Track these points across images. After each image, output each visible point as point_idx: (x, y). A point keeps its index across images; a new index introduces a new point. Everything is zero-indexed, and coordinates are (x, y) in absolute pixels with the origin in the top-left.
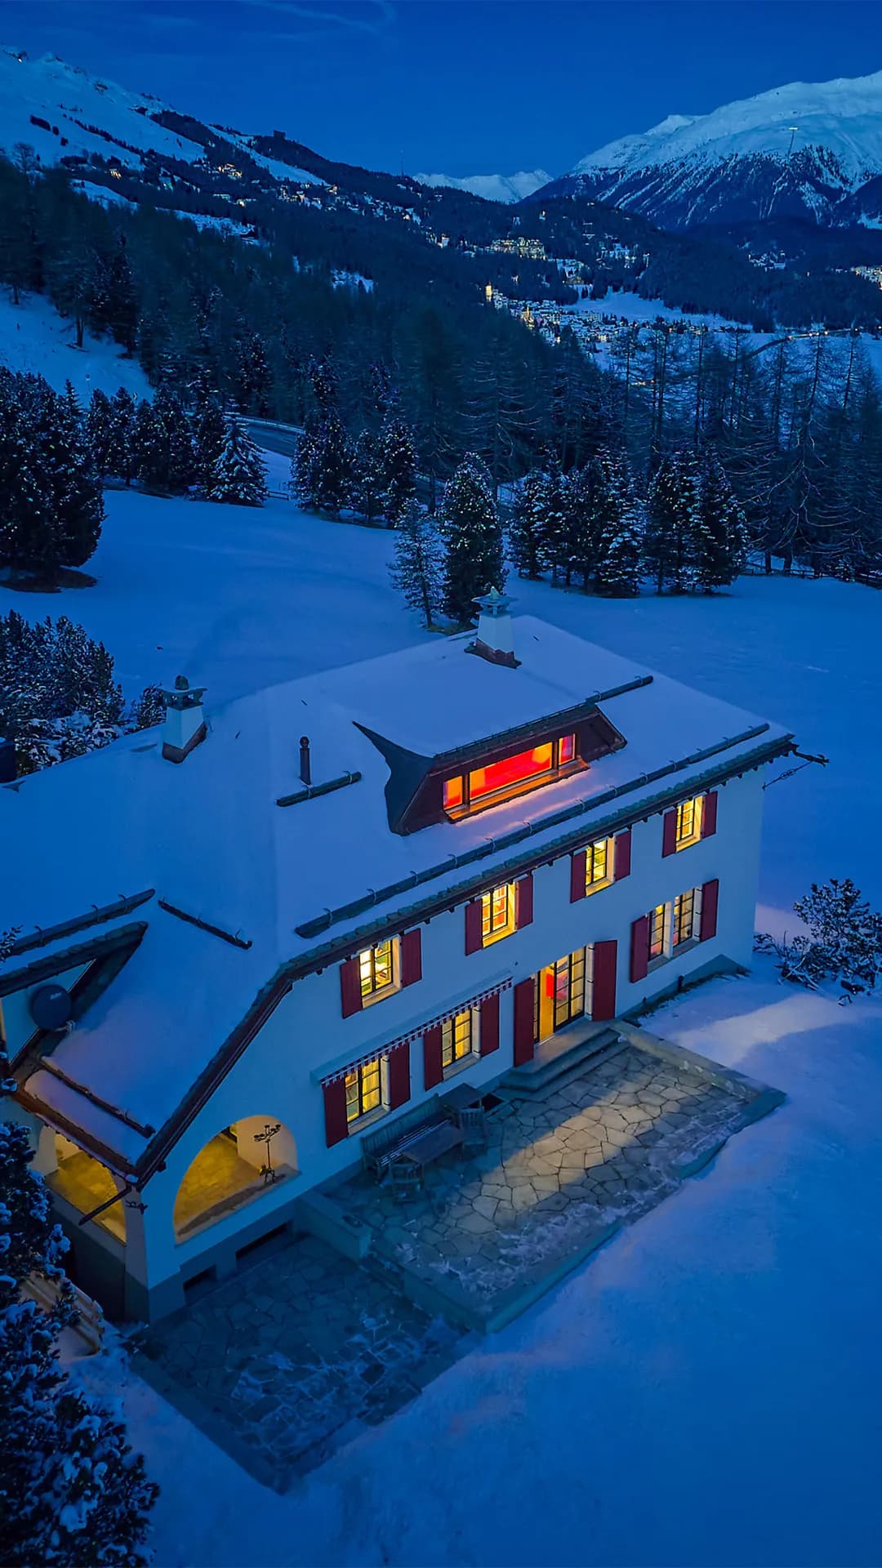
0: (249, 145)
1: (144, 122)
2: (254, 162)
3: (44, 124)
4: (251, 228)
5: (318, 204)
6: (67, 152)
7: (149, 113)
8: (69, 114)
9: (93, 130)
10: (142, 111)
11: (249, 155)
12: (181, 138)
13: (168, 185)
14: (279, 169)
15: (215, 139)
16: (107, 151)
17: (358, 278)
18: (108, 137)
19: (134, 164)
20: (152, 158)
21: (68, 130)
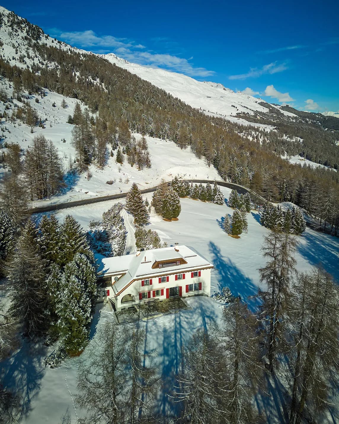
0: (280, 108)
1: (257, 104)
2: (280, 112)
3: (234, 107)
4: (275, 127)
5: (294, 121)
6: (238, 112)
7: (258, 103)
8: (240, 104)
9: (245, 107)
10: (256, 102)
11: (279, 110)
12: (264, 107)
13: (259, 117)
14: (286, 113)
15: (272, 107)
16: (246, 111)
17: (299, 138)
18: (247, 108)
19: (252, 114)
20: (256, 112)
21: (239, 107)
